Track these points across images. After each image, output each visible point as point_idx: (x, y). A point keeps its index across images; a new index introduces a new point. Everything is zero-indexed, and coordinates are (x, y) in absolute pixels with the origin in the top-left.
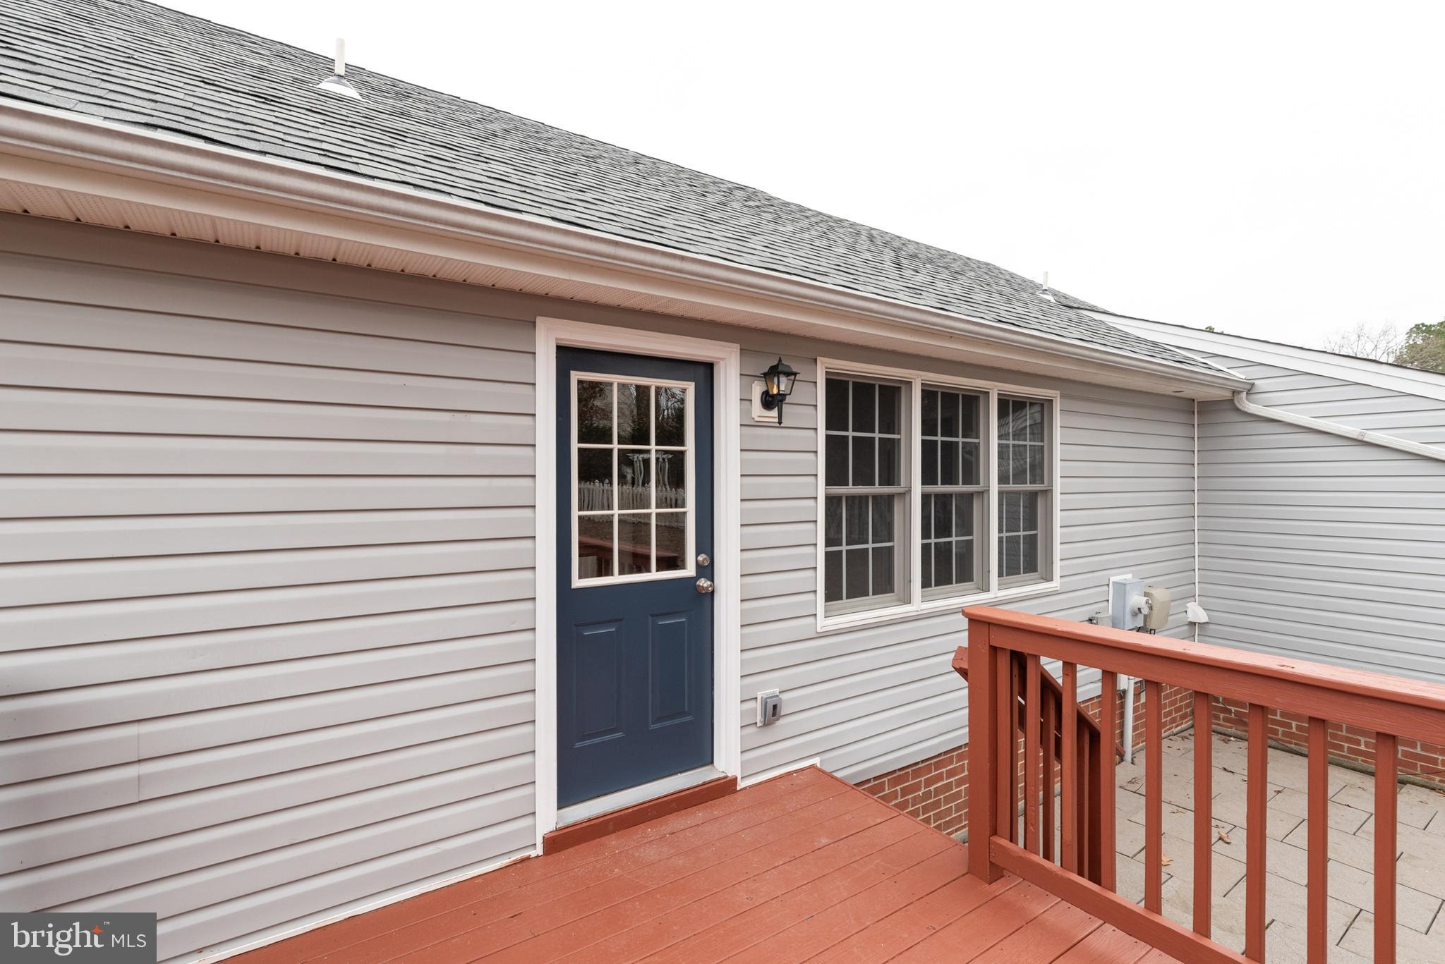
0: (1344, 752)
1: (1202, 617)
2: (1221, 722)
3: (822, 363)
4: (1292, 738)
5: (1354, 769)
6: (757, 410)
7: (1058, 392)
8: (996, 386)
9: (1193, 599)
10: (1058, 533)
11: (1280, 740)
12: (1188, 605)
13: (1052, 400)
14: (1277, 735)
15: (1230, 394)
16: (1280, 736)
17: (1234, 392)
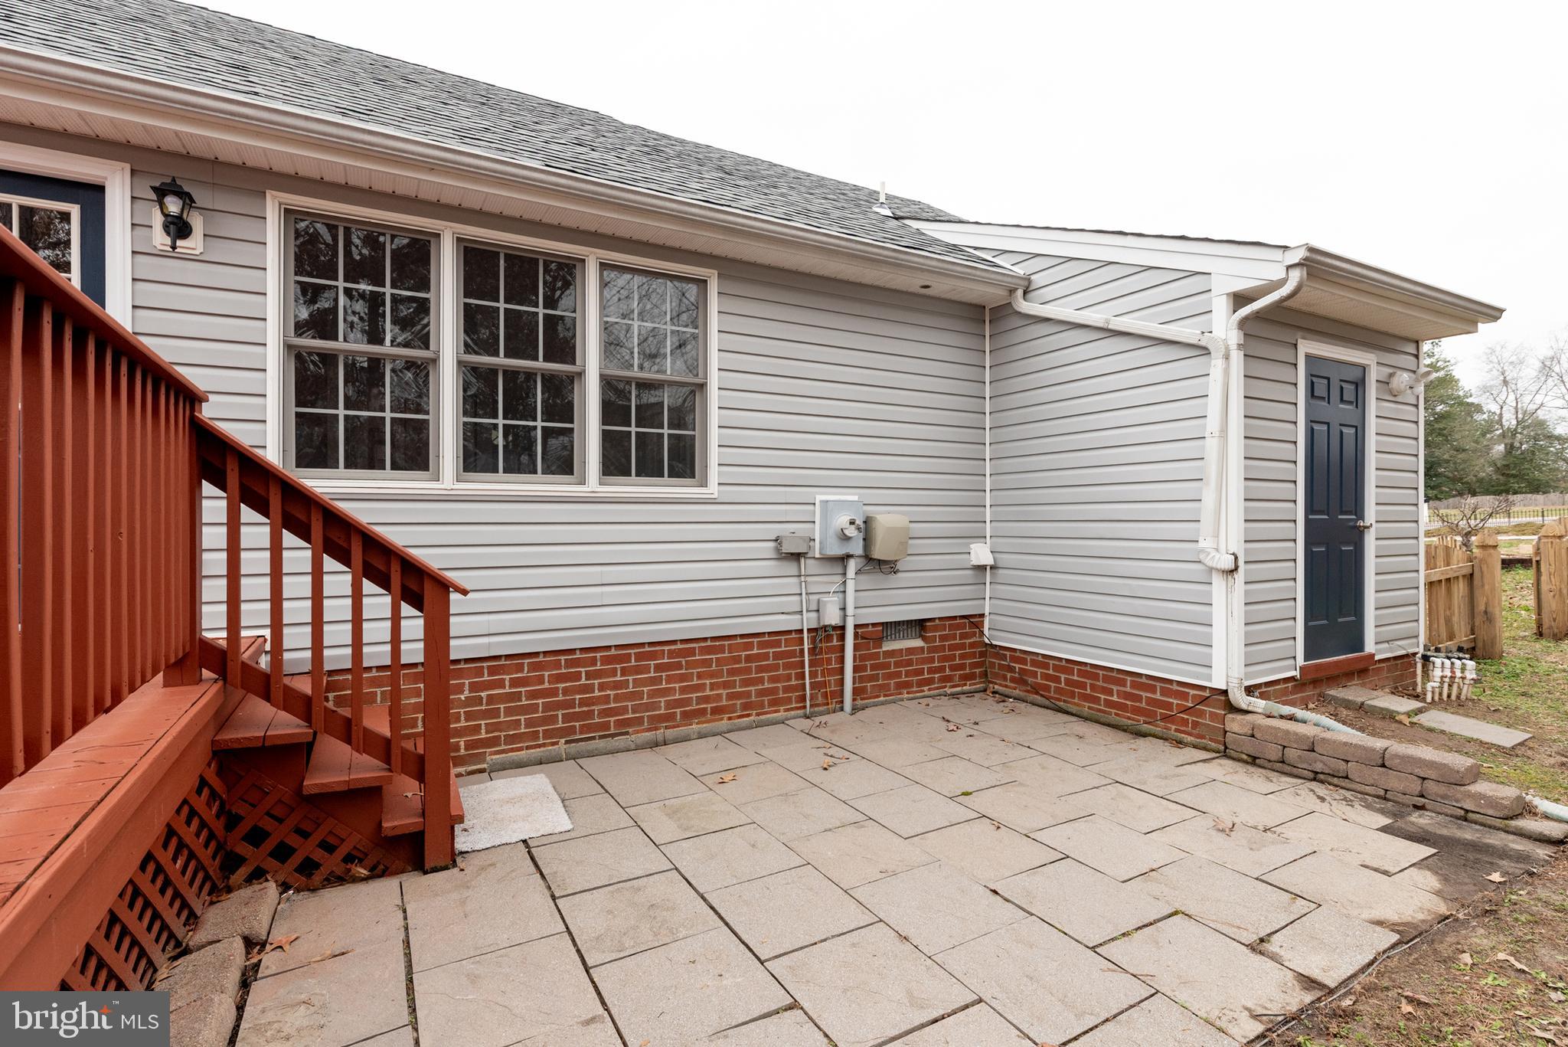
0: (1100, 705)
1: (987, 559)
2: (1009, 683)
3: (274, 197)
4: (1061, 694)
5: (1109, 725)
6: (160, 239)
7: (716, 272)
8: (595, 253)
9: (983, 540)
10: (714, 435)
11: (1052, 698)
12: (972, 546)
13: (706, 281)
14: (1050, 692)
15: (1005, 293)
16: (1052, 694)
17: (1011, 291)
